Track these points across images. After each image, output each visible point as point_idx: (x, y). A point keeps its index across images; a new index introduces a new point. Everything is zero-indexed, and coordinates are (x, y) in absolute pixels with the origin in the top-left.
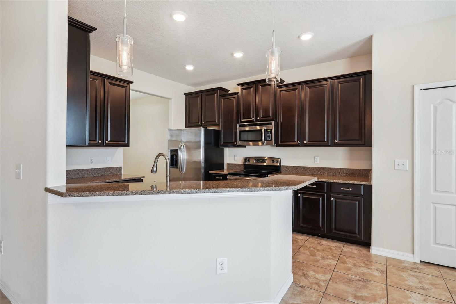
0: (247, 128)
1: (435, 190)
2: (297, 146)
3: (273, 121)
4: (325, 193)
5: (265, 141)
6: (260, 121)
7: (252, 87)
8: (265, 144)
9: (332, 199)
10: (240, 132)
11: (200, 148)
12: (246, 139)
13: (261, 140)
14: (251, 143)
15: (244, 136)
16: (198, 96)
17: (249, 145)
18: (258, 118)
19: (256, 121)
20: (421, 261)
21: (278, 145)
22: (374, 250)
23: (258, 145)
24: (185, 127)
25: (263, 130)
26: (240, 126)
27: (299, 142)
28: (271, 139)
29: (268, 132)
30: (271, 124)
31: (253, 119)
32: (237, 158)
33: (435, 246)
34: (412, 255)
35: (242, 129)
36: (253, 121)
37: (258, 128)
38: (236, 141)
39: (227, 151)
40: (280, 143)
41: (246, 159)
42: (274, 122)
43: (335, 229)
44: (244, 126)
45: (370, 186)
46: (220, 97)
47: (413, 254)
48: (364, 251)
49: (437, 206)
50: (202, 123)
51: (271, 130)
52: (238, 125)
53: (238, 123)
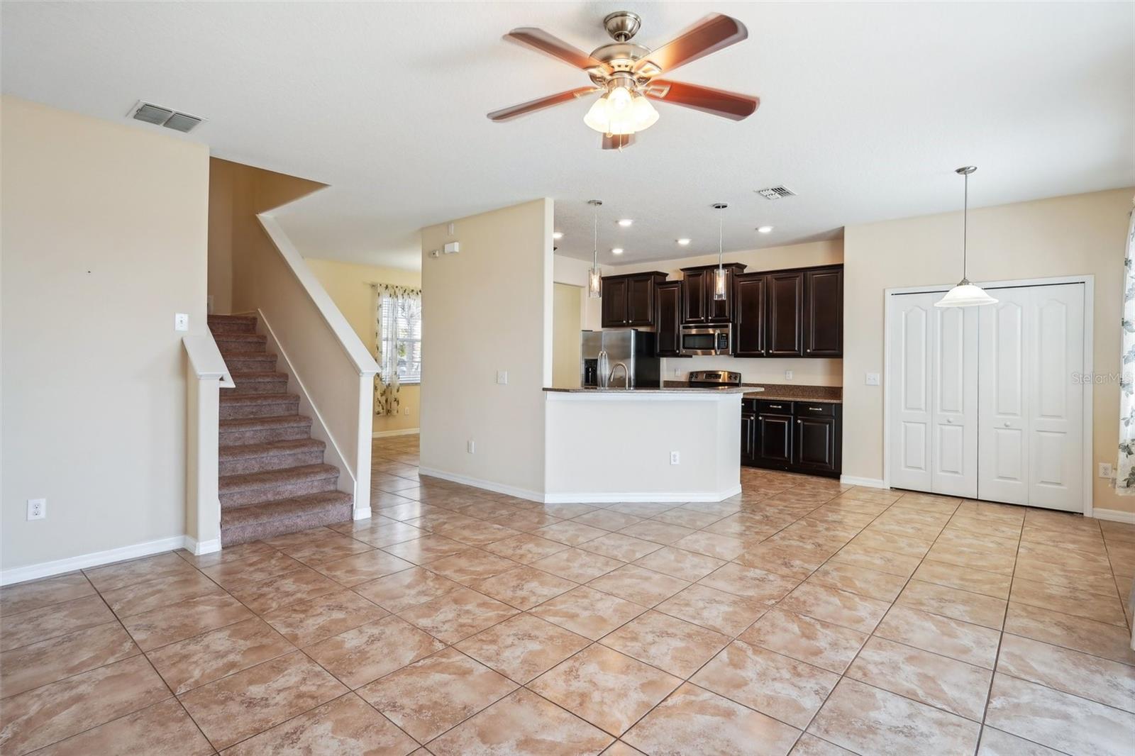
0: (694, 331)
1: (906, 408)
2: (761, 356)
3: (730, 322)
4: (792, 415)
5: (718, 349)
6: (712, 321)
7: (701, 274)
8: (718, 353)
9: (799, 421)
10: (684, 336)
11: (630, 357)
12: (692, 346)
13: (713, 348)
14: (699, 351)
15: (690, 342)
16: (622, 282)
17: (696, 354)
18: (710, 318)
19: (707, 322)
20: (891, 488)
21: (736, 355)
22: (845, 479)
23: (711, 354)
24: (603, 327)
25: (716, 334)
26: (684, 328)
27: (763, 351)
28: (727, 347)
29: (723, 337)
30: (727, 326)
31: (702, 318)
32: (679, 373)
33: (907, 469)
34: (881, 481)
35: (687, 331)
36: (702, 322)
37: (711, 331)
38: (678, 349)
39: (665, 362)
40: (738, 352)
41: (692, 374)
42: (731, 324)
43: (804, 459)
44: (690, 328)
45: (841, 405)
46: (656, 286)
47: (883, 479)
48: (834, 482)
49: (908, 424)
50: (628, 322)
51: (727, 335)
52: (681, 326)
53: (682, 323)
